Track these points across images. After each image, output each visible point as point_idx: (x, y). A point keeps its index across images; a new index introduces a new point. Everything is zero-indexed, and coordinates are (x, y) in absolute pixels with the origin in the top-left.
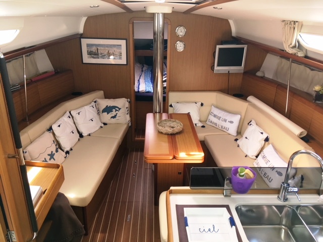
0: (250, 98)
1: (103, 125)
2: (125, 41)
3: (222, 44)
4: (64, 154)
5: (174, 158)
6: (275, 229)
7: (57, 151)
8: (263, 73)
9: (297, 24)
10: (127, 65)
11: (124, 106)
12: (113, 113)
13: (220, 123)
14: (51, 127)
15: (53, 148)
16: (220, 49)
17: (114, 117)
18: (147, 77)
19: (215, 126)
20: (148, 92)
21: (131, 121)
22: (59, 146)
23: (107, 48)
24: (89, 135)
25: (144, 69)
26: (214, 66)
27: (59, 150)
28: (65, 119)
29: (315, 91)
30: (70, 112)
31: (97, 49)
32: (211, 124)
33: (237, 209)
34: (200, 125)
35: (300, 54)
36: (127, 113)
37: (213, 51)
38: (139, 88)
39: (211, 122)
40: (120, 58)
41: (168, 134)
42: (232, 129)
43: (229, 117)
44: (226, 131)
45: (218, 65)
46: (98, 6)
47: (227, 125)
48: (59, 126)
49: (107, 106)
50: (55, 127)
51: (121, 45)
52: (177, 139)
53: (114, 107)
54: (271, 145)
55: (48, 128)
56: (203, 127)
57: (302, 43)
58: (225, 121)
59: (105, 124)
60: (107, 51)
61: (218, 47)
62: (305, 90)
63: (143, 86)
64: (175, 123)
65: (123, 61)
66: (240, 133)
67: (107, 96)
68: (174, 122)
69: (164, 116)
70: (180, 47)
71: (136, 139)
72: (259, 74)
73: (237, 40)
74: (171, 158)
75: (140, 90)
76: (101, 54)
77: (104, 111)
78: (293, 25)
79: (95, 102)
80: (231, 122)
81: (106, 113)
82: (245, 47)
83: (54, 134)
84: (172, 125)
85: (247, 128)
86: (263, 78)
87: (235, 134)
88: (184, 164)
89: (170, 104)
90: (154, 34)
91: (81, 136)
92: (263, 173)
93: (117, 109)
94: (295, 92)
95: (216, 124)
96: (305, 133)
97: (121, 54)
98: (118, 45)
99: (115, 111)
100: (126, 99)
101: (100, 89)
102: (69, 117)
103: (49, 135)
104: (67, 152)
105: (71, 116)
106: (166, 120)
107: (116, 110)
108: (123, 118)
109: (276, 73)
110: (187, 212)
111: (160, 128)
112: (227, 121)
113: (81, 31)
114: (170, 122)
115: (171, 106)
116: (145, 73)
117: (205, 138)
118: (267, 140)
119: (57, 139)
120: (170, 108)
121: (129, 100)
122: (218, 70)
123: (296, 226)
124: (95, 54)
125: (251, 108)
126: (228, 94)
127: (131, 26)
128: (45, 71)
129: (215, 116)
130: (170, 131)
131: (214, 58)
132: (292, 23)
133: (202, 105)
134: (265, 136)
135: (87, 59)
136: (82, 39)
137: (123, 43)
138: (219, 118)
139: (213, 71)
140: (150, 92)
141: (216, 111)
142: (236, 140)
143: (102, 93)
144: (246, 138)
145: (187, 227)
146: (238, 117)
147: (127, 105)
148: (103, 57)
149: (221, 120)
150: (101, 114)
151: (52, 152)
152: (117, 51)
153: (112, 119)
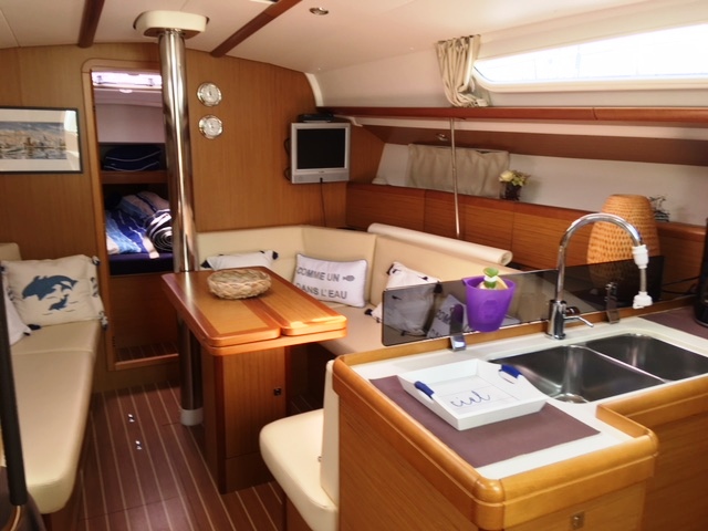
0: (374, 227)
1: (29, 330)
2: (74, 113)
3: (300, 119)
5: (284, 334)
8: (385, 177)
10: (81, 170)
11: (84, 275)
12: (57, 295)
13: (325, 286)
16: (300, 132)
17: (60, 305)
20: (129, 252)
21: (107, 312)
23: (23, 132)
26: (289, 168)
29: (504, 182)
35: (481, 103)
36: (92, 292)
37: (284, 138)
42: (355, 294)
43: (342, 270)
44: (340, 300)
45: (299, 167)
47: (340, 286)
51: (61, 124)
52: (268, 304)
54: (449, 297)
58: (336, 278)
59: (34, 327)
60: (24, 140)
61: (295, 127)
66: (368, 300)
67: (27, 255)
70: (212, 127)
71: (120, 363)
74: (275, 333)
76: (8, 146)
78: (463, 45)
80: (350, 278)
81: (35, 297)
82: (347, 128)
85: (387, 279)
87: (361, 303)
89: (202, 261)
95: (315, 290)
96: (510, 257)
97: (62, 147)
100: (87, 258)
101: (10, 241)
108: (85, 306)
112: (341, 278)
115: (206, 264)
121: (95, 259)
122: (301, 177)
127: (86, 77)
129: (310, 274)
131: (288, 152)
132: (463, 41)
133: (275, 256)
138: (321, 276)
139: (290, 179)
140: (134, 253)
141: (310, 264)
142: (369, 312)
143: (14, 247)
144: (394, 297)
146: (362, 265)
147: (92, 271)
149: (325, 278)
150: (19, 302)
152: (51, 139)
153: (55, 311)
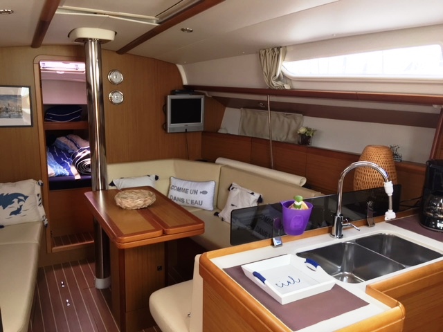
0: (219, 160)
2: (28, 89)
3: (173, 93)
5: (164, 233)
9: (281, 49)
10: (32, 126)
11: (33, 192)
12: (15, 205)
13: (189, 197)
16: (173, 101)
17: (16, 212)
19: (181, 203)
21: (47, 216)
26: (166, 123)
36: (38, 203)
37: (163, 104)
39: (175, 199)
40: (20, 117)
42: (207, 202)
43: (200, 188)
44: (198, 206)
45: (172, 122)
47: (198, 197)
51: (19, 96)
52: (154, 212)
53: (16, 195)
58: (196, 192)
61: (170, 97)
71: (55, 248)
72: (221, 131)
74: (159, 232)
78: (277, 51)
80: (205, 193)
81: (1, 207)
82: (202, 98)
89: (110, 182)
93: (22, 198)
95: (183, 200)
96: (304, 181)
99: (19, 202)
100: (35, 182)
107: (20, 200)
108: (33, 212)
109: (242, 128)
112: (199, 192)
115: (112, 184)
118: (260, 200)
121: (40, 182)
122: (173, 129)
126: (189, 160)
127: (36, 66)
129: (179, 189)
132: (276, 49)
133: (157, 178)
134: (256, 196)
138: (186, 191)
139: (166, 130)
140: (65, 175)
141: (179, 184)
142: (216, 214)
144: (232, 205)
146: (213, 183)
147: (38, 190)
149: (189, 192)
152: (13, 105)
153: (13, 216)
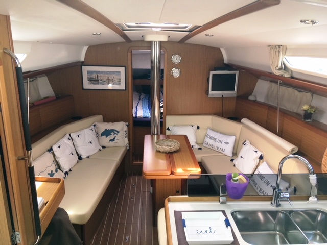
0: (244, 120)
1: (101, 148)
2: (124, 68)
3: (215, 70)
4: (63, 174)
5: (172, 173)
6: (270, 235)
7: (56, 171)
8: (255, 97)
9: (281, 47)
10: (125, 90)
11: (122, 129)
12: (112, 136)
13: (216, 144)
14: (52, 147)
15: (53, 168)
16: (213, 75)
17: (113, 140)
18: (144, 104)
19: (211, 148)
20: (146, 118)
21: (129, 144)
22: (59, 167)
23: (106, 75)
24: (88, 157)
25: (141, 97)
26: (208, 90)
27: (59, 170)
28: (65, 140)
29: (304, 110)
30: (70, 135)
31: (98, 76)
32: (207, 146)
33: (232, 214)
34: (196, 147)
35: (287, 75)
36: (125, 136)
38: (136, 114)
39: (207, 144)
40: (119, 84)
41: (166, 153)
42: (228, 151)
43: (225, 139)
44: (222, 152)
45: (212, 90)
46: (100, 34)
47: (222, 146)
48: (59, 147)
49: (106, 129)
50: (55, 148)
51: (120, 72)
52: (174, 157)
53: (113, 131)
54: (265, 162)
55: (49, 148)
56: (200, 149)
57: (288, 65)
58: (221, 142)
59: (104, 147)
60: (107, 78)
61: (212, 73)
62: (295, 111)
63: (141, 112)
64: (172, 143)
65: (122, 87)
66: (235, 154)
67: (106, 120)
68: (171, 141)
69: (162, 137)
70: (176, 73)
71: (134, 162)
72: (251, 98)
73: (229, 67)
74: (169, 173)
75: (138, 116)
76: (101, 80)
77: (103, 134)
78: (278, 49)
79: (94, 125)
80: (227, 143)
81: (105, 136)
82: (237, 73)
83: (54, 155)
84: (169, 145)
85: (242, 148)
86: (255, 101)
87: (231, 155)
88: (182, 179)
89: (167, 128)
90: (152, 62)
91: (80, 158)
92: (259, 189)
93: (116, 132)
94: (285, 113)
95: (212, 146)
96: (297, 150)
97: (119, 80)
98: (117, 72)
100: (124, 123)
101: (99, 114)
102: (69, 139)
103: (49, 156)
104: (66, 173)
105: (71, 138)
106: (163, 140)
107: (115, 134)
108: (122, 141)
109: (267, 97)
110: (184, 216)
111: (158, 146)
112: (223, 142)
113: (82, 59)
114: (167, 142)
115: (168, 129)
116: (142, 100)
117: (202, 159)
118: (261, 158)
119: (57, 159)
120: (167, 131)
121: (127, 123)
122: (213, 95)
123: (290, 232)
124: (95, 81)
125: (245, 129)
126: (223, 117)
127: (129, 54)
128: (46, 96)
129: (211, 138)
130: (167, 149)
131: (208, 83)
132: (277, 47)
133: (198, 128)
134: (259, 154)
135: (87, 85)
136: (83, 67)
137: (122, 70)
138: (215, 140)
139: (208, 95)
140: (148, 118)
141: (212, 134)
142: (232, 160)
143: (101, 117)
144: (241, 157)
145: (185, 228)
146: (234, 138)
147: (125, 128)
148: (103, 83)
149: (217, 141)
150: (100, 138)
151: (52, 171)
152: (116, 77)
153: (111, 142)
